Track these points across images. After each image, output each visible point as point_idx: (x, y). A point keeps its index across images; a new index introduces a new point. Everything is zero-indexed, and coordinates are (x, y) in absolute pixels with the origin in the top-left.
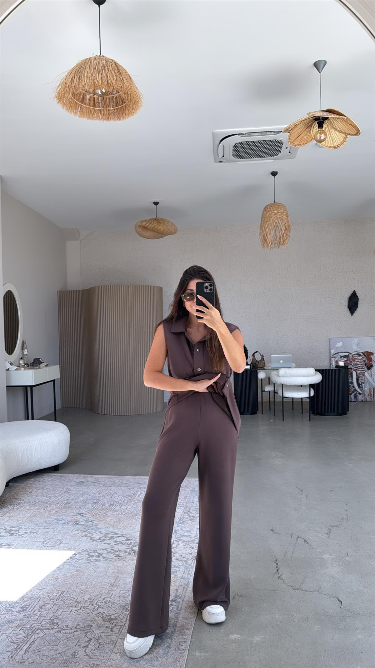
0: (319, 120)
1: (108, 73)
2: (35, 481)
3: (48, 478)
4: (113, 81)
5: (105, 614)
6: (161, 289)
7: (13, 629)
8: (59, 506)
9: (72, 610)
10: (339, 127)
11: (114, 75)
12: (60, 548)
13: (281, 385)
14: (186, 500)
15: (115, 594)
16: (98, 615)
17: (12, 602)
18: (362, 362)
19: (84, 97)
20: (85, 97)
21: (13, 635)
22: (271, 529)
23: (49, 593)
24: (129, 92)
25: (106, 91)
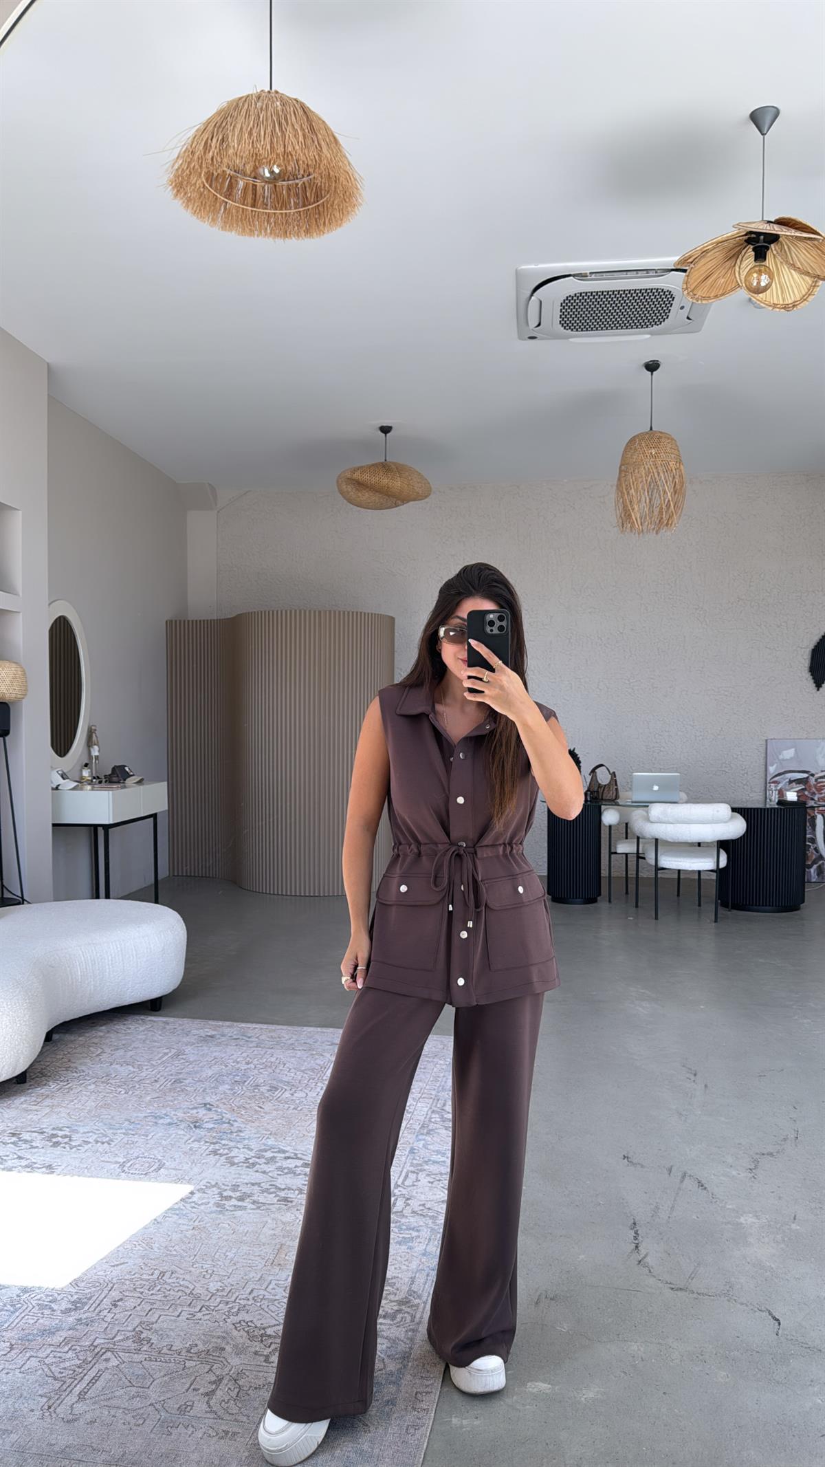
0: (758, 240)
1: (286, 129)
2: (108, 1032)
3: (137, 1026)
4: (297, 147)
5: (253, 1325)
6: (393, 618)
7: (52, 1348)
8: (158, 1086)
9: (182, 1313)
10: (801, 259)
11: (300, 133)
12: (159, 1178)
13: (654, 840)
14: (438, 1085)
15: (277, 1282)
16: (239, 1325)
17: (52, 1290)
19: (232, 184)
20: (235, 183)
21: (54, 1360)
22: (624, 1156)
23: (132, 1274)
24: (331, 173)
25: (280, 171)
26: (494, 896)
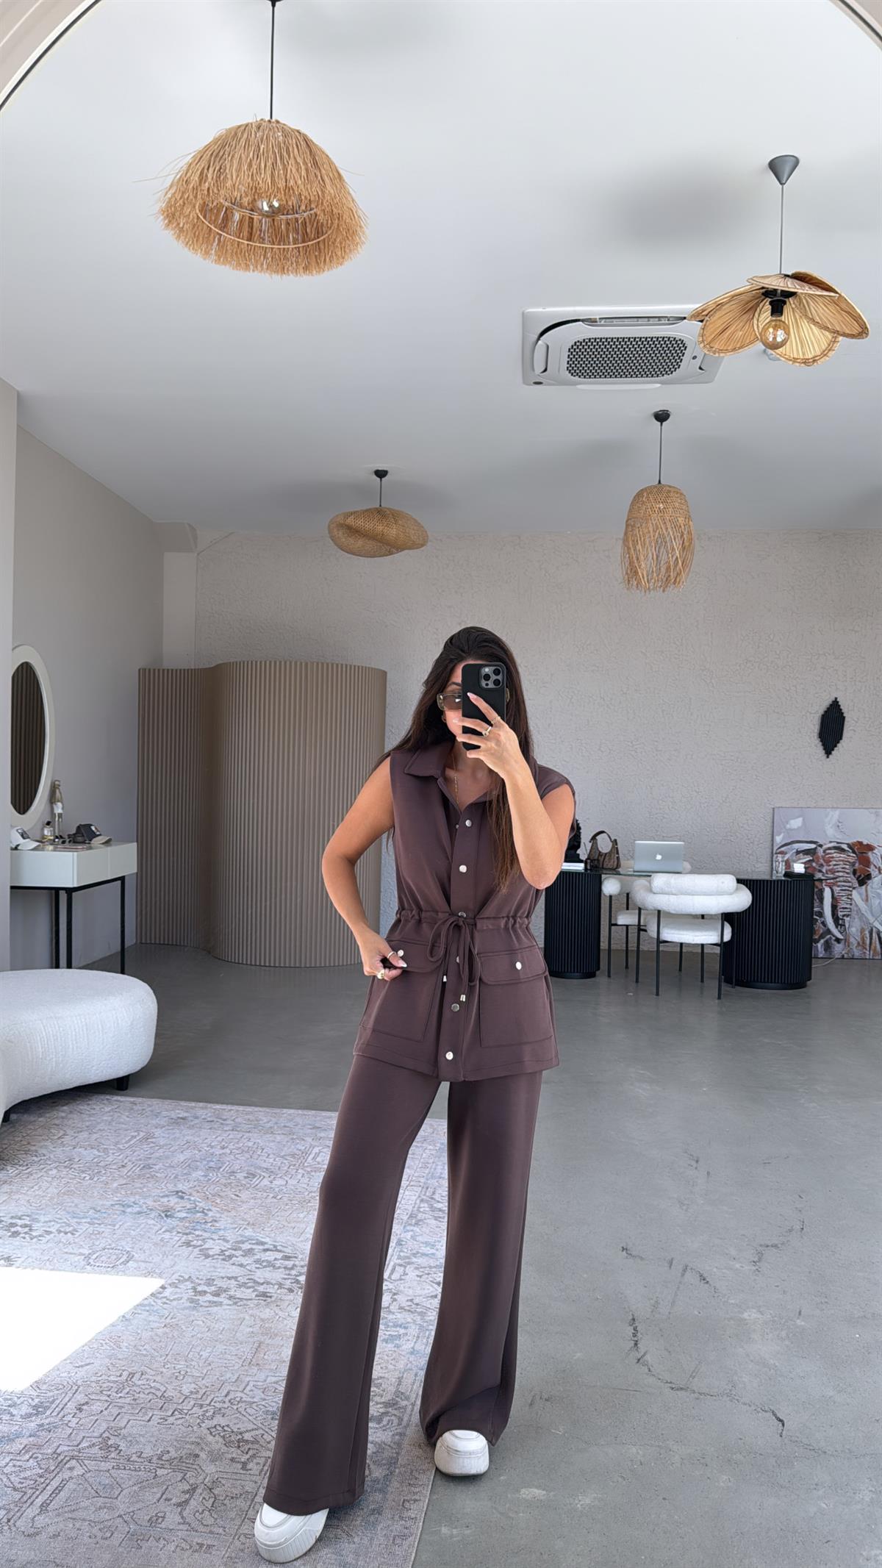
0: (775, 295)
1: (288, 163)
2: (71, 1112)
3: (103, 1106)
4: (299, 182)
5: (229, 1430)
6: (385, 673)
7: (11, 1457)
8: (126, 1172)
9: (153, 1418)
10: (820, 314)
11: (303, 167)
12: (127, 1272)
13: (656, 912)
14: (427, 1172)
15: (255, 1383)
16: (214, 1430)
17: (12, 1393)
18: (847, 867)
19: (227, 216)
20: (230, 215)
21: (13, 1469)
22: (623, 1247)
23: (99, 1375)
24: (335, 210)
25: (280, 205)
26: (489, 970)
